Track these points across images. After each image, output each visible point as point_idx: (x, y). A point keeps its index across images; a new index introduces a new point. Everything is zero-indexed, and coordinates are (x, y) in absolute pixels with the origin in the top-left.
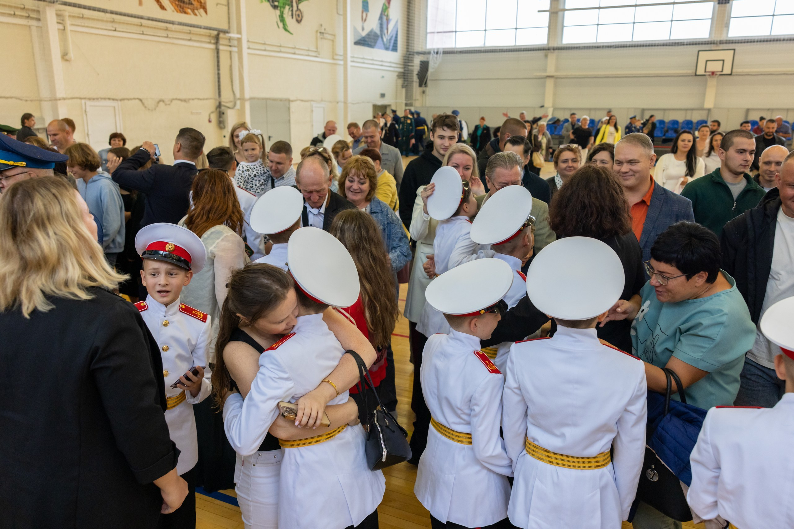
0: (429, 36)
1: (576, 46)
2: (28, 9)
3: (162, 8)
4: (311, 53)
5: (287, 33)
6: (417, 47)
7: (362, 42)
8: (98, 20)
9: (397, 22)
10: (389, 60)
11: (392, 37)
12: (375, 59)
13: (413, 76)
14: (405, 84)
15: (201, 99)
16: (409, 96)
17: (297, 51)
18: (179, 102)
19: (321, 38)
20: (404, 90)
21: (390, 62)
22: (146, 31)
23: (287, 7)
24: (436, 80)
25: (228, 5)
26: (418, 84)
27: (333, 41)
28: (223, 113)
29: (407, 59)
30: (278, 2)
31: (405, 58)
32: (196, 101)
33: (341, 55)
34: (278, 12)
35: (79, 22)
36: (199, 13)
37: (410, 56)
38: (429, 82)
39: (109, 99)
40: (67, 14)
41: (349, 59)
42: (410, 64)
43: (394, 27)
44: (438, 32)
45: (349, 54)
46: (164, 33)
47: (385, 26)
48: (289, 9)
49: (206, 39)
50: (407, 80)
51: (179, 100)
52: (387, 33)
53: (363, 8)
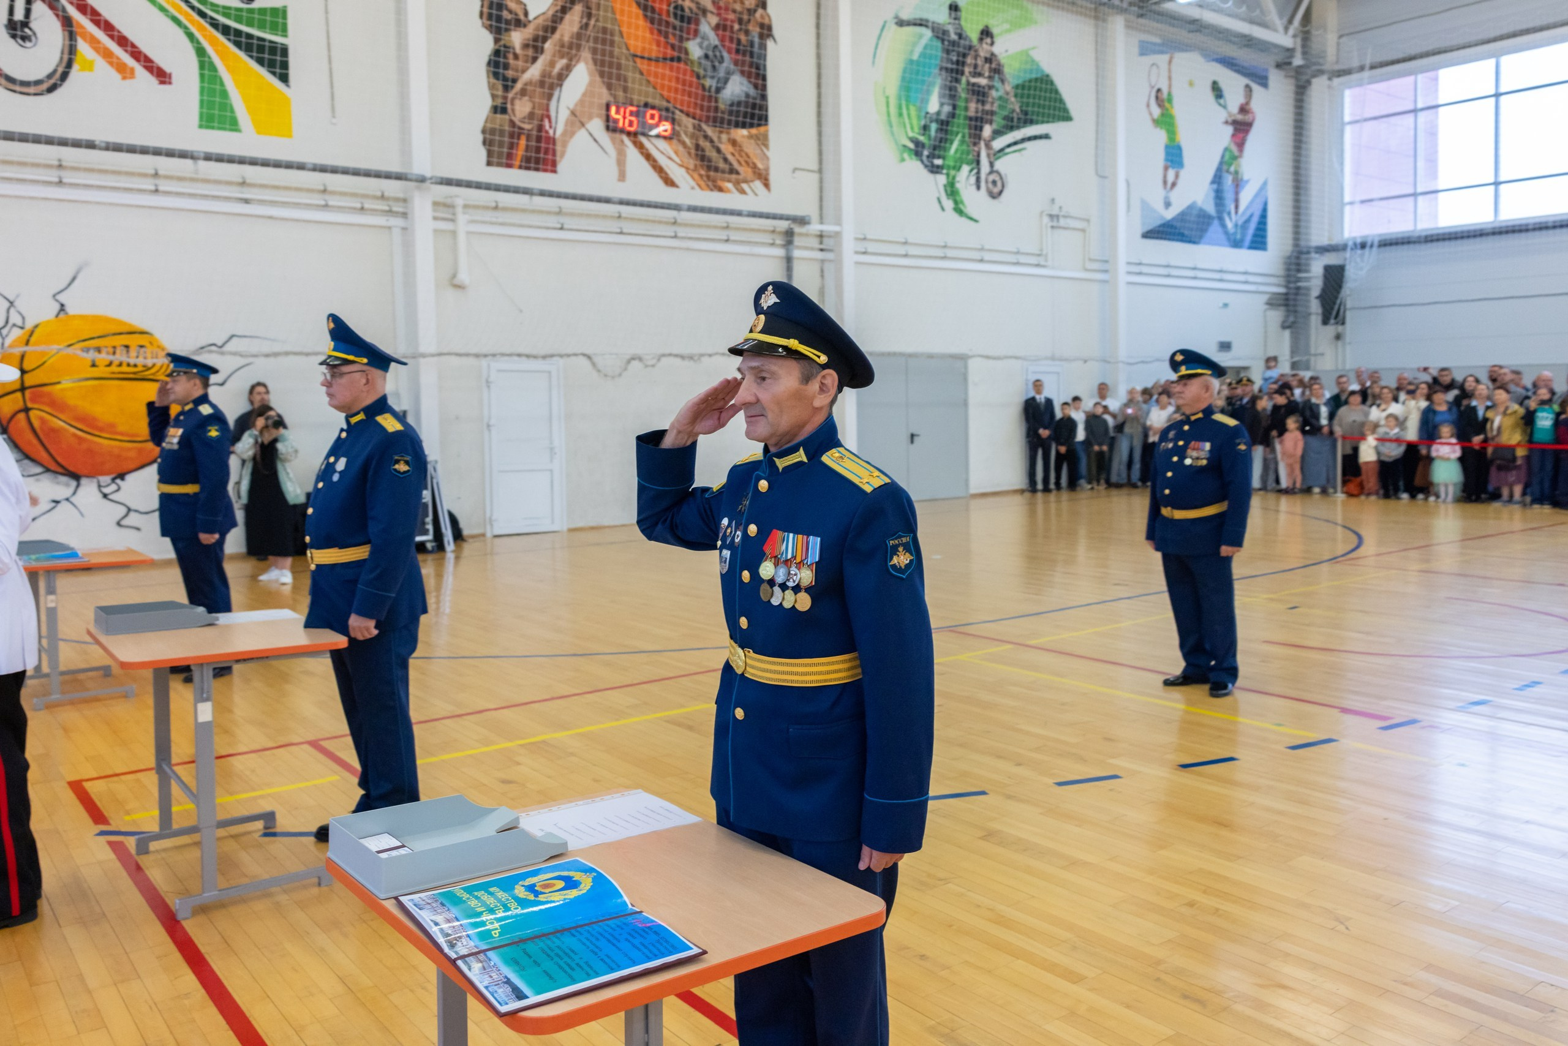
0: (1347, 209)
2: (390, 198)
3: (669, 182)
4: (1023, 259)
5: (964, 220)
6: (1318, 236)
7: (1164, 232)
8: (524, 211)
9: (1265, 184)
10: (1242, 269)
11: (1251, 216)
12: (1199, 266)
13: (1308, 301)
14: (1291, 319)
16: (1299, 346)
17: (987, 256)
18: (678, 361)
19: (1053, 227)
20: (1287, 334)
21: (1245, 273)
22: (627, 227)
25: (820, 171)
26: (1320, 318)
27: (1084, 231)
29: (1296, 263)
30: (944, 158)
31: (1290, 261)
33: (1104, 261)
34: (942, 179)
35: (489, 216)
36: (750, 187)
37: (1304, 256)
38: (1349, 315)
39: (519, 355)
40: (459, 202)
41: (1125, 268)
42: (1301, 275)
43: (1257, 195)
44: (1363, 202)
45: (1122, 258)
46: (670, 231)
47: (1229, 195)
48: (971, 171)
49: (768, 239)
50: (1296, 312)
51: (676, 356)
52: (1236, 212)
53: (1166, 160)
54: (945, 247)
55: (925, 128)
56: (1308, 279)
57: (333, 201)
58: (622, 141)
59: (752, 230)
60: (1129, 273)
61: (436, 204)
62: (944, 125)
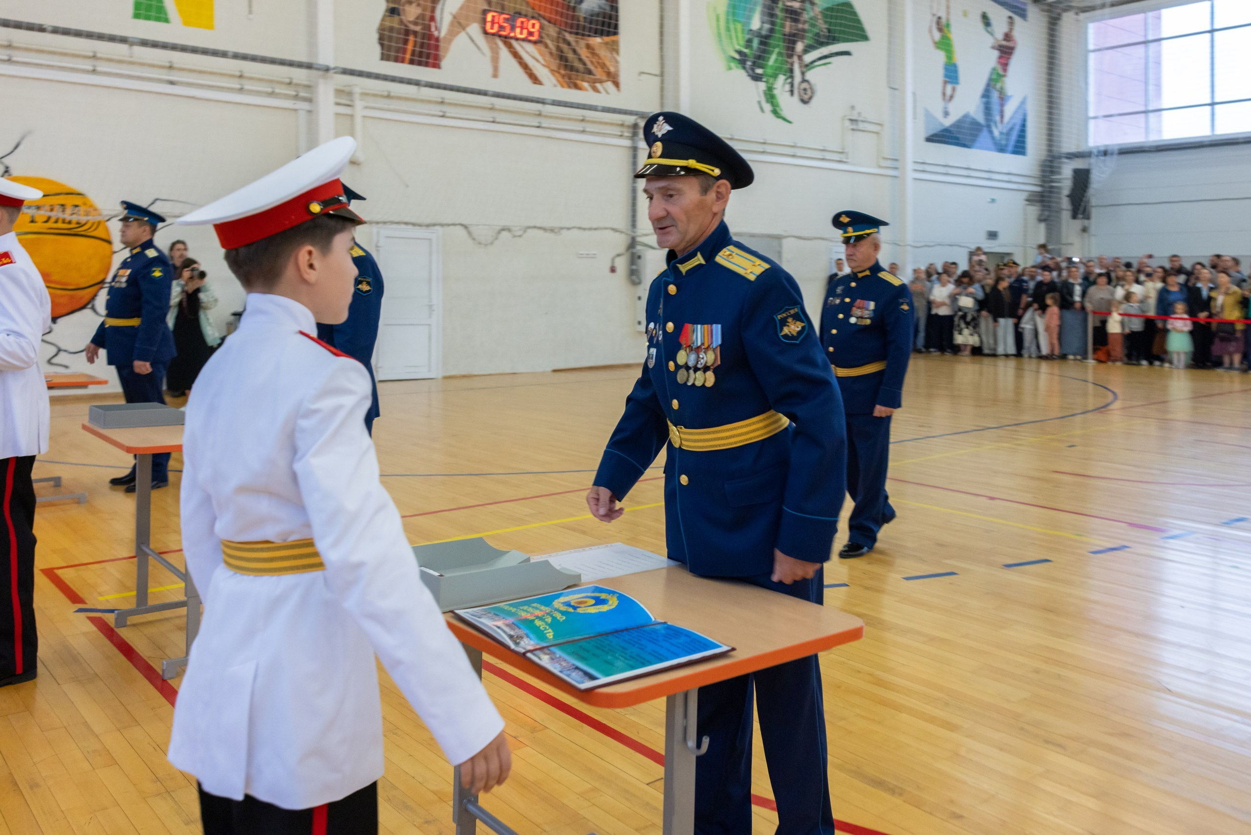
0: (1091, 123)
2: (297, 85)
3: (535, 79)
4: (828, 156)
5: (780, 120)
6: (1068, 145)
7: (943, 137)
8: (412, 100)
9: (1025, 99)
10: (1004, 170)
11: (1014, 125)
12: (970, 166)
13: (1060, 198)
15: (584, 229)
16: (1052, 231)
17: (799, 152)
18: (541, 232)
19: (853, 130)
20: (1042, 226)
21: (1007, 174)
22: (500, 117)
23: (781, 78)
24: (1110, 205)
25: (662, 75)
26: (1070, 214)
27: (878, 134)
28: (639, 257)
29: (1049, 166)
30: (764, 68)
31: (1043, 166)
32: (575, 231)
33: (895, 160)
34: (762, 86)
35: (381, 103)
36: (603, 87)
37: (1056, 161)
39: (406, 223)
40: (357, 90)
41: (910, 166)
42: (1054, 177)
43: (1017, 110)
45: (910, 157)
46: (535, 121)
47: (995, 108)
48: (786, 79)
49: (617, 131)
50: (1049, 207)
51: (540, 228)
52: (1002, 121)
53: (946, 76)
54: (764, 143)
55: (749, 42)
56: (1058, 181)
57: (248, 86)
58: (496, 44)
59: (606, 123)
60: (915, 170)
61: (339, 92)
62: (765, 40)
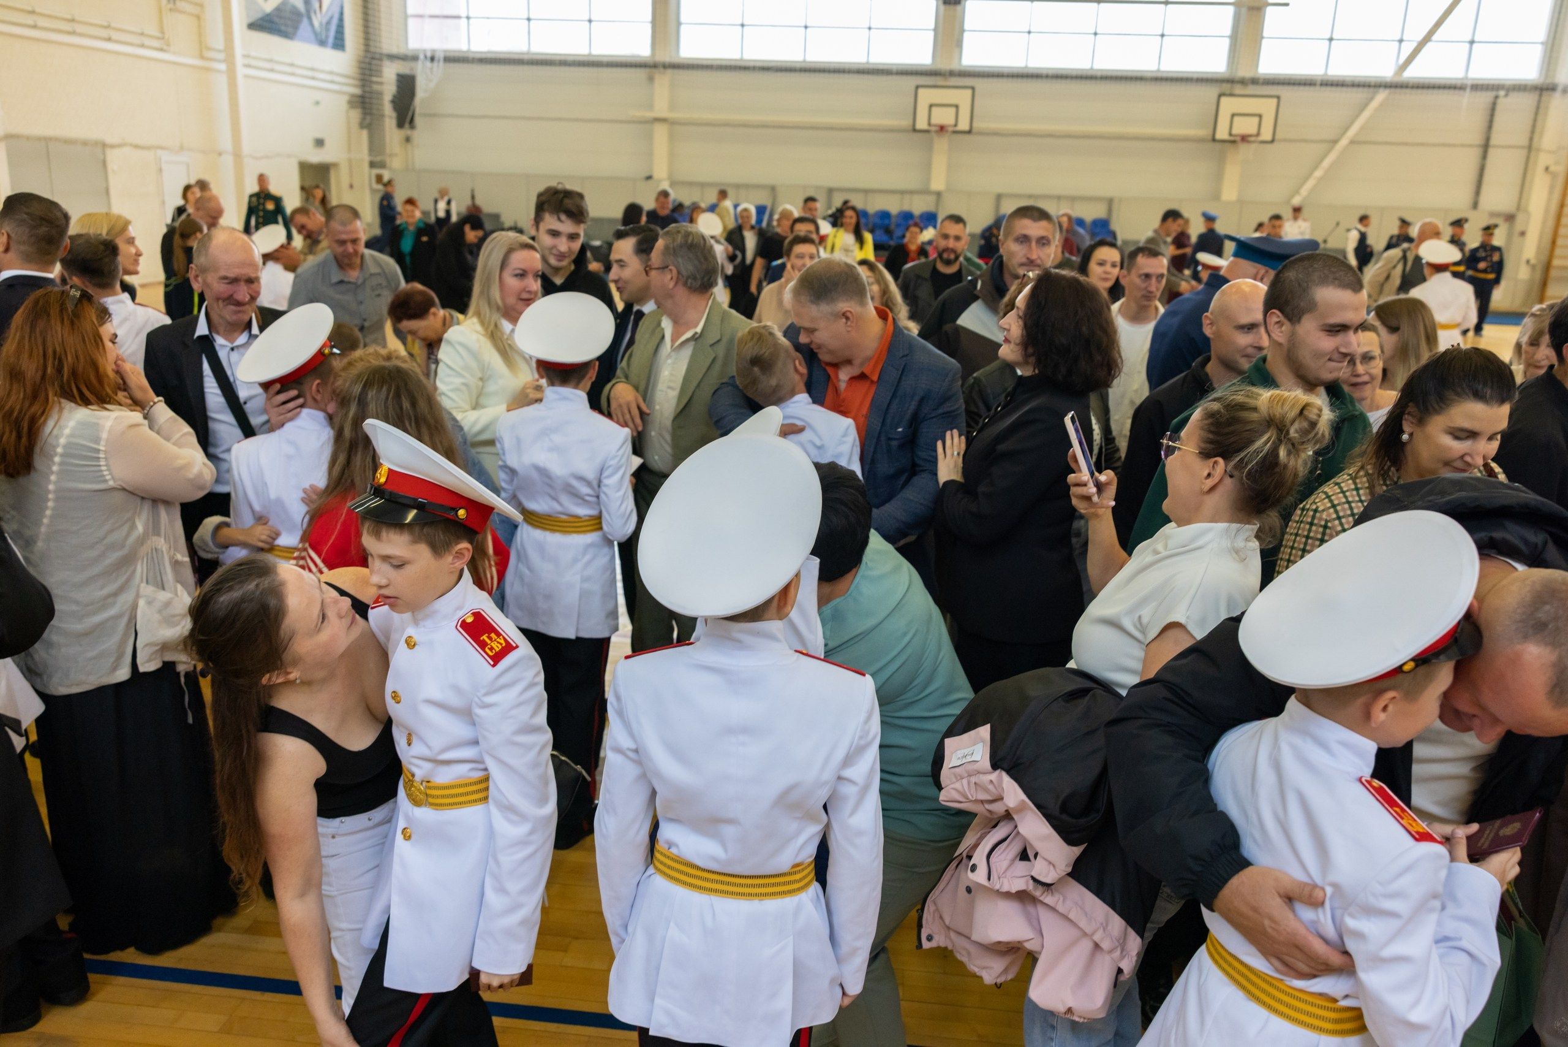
0: (411, 22)
1: (705, 63)
4: (147, 42)
6: (388, 44)
7: (265, 24)
10: (327, 68)
11: (331, 18)
12: (297, 63)
13: (382, 105)
14: (367, 122)
16: (376, 146)
17: (115, 35)
19: (171, 10)
20: (365, 133)
21: (331, 73)
24: (434, 115)
26: (394, 122)
27: (198, 17)
29: (368, 68)
31: (364, 65)
33: (219, 51)
37: (374, 62)
38: (418, 120)
41: (239, 61)
42: (374, 79)
44: (432, 17)
45: (239, 50)
50: (371, 112)
52: (321, 13)
54: (73, 20)
60: (247, 66)
